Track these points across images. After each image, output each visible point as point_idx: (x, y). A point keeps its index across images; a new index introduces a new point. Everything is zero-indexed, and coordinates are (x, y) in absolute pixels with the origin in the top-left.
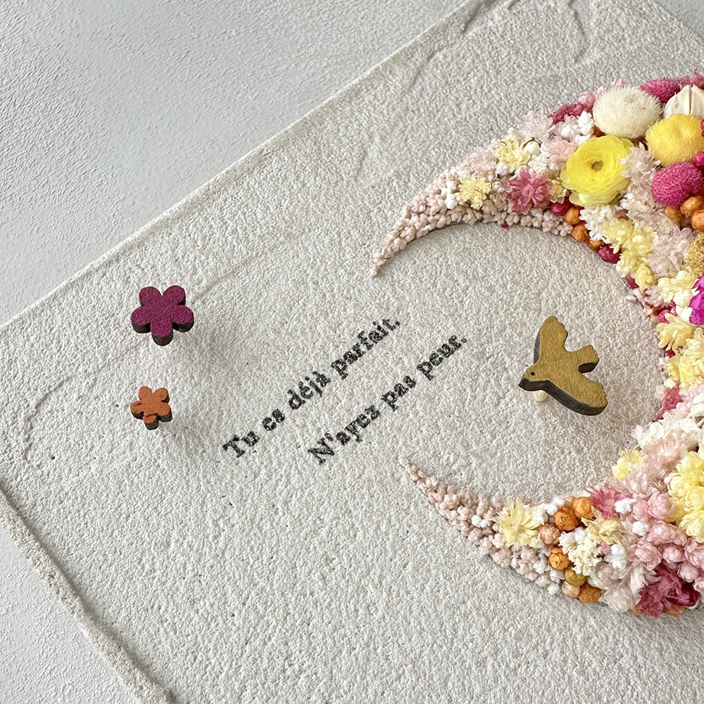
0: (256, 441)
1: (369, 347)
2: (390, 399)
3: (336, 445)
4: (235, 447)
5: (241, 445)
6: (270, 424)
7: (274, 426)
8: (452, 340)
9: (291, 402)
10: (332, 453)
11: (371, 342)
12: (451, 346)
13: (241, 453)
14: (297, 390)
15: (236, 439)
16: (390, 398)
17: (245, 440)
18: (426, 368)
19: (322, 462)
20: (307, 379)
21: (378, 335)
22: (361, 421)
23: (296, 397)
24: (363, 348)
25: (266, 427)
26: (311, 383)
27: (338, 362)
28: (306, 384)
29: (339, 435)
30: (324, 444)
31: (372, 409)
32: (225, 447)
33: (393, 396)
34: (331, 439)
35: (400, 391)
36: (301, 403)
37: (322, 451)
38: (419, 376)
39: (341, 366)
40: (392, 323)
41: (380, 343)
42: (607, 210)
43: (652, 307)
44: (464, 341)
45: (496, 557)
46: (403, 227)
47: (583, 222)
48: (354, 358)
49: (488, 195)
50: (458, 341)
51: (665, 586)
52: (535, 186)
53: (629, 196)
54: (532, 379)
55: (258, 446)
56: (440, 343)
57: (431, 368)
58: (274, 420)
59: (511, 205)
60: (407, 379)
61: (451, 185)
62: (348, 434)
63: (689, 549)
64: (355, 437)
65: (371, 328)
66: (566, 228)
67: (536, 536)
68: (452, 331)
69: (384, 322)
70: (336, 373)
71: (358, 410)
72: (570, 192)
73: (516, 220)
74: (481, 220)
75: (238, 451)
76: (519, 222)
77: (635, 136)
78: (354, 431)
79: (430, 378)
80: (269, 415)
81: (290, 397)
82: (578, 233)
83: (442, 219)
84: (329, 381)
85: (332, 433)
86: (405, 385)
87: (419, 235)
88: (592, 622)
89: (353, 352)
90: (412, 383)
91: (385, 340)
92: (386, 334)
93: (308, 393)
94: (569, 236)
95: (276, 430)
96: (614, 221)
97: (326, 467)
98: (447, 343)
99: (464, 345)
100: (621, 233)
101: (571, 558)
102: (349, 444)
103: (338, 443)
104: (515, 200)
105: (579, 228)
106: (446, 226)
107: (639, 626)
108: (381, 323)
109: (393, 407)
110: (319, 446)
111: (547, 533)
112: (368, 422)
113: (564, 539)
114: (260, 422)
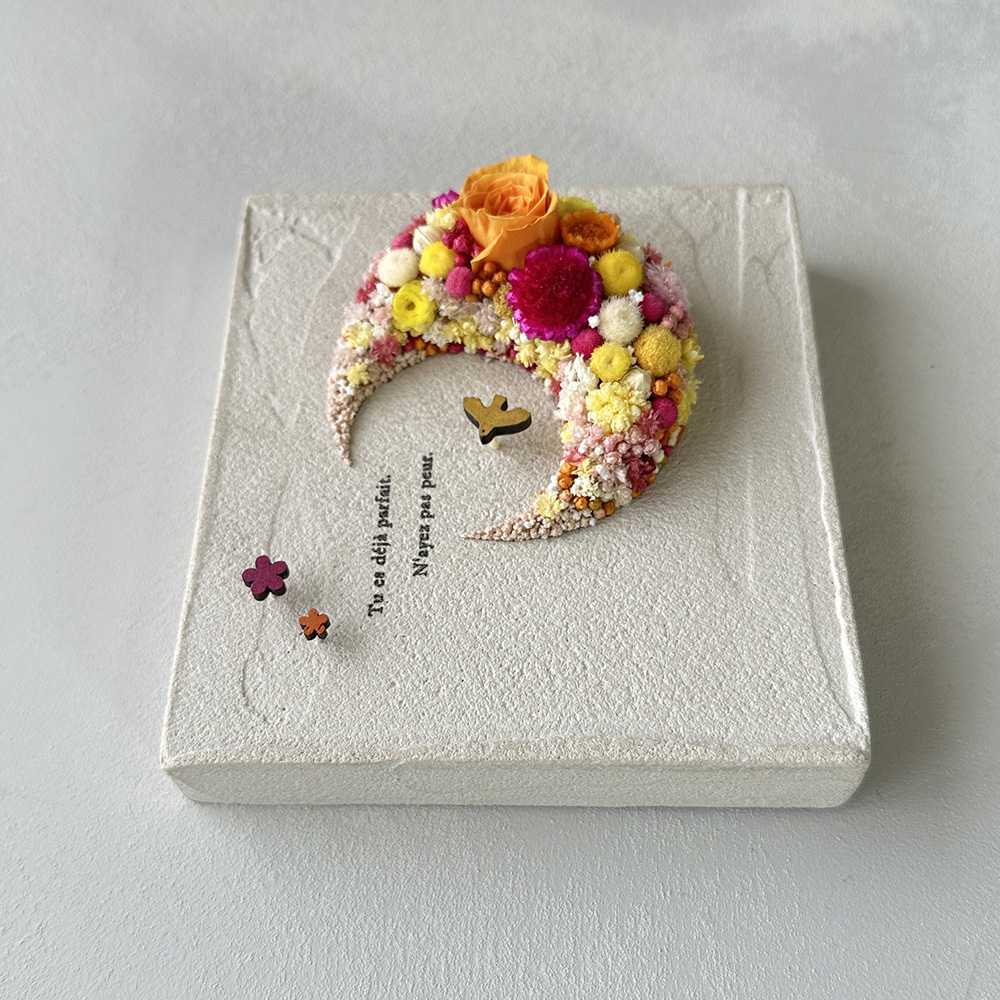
0: (382, 597)
1: (388, 501)
3: (423, 560)
4: (375, 610)
5: (376, 606)
6: (380, 583)
7: (383, 582)
8: (425, 459)
9: (378, 563)
10: (427, 565)
11: (386, 498)
12: (428, 462)
13: (381, 610)
14: (374, 554)
15: (371, 606)
16: (425, 514)
17: (376, 602)
18: (427, 484)
19: (426, 574)
20: (374, 544)
21: (386, 491)
22: (424, 538)
23: (378, 558)
24: (385, 504)
25: (379, 586)
26: (378, 544)
27: (380, 522)
28: (376, 547)
29: (420, 554)
30: (417, 565)
31: (422, 527)
32: (370, 615)
33: (425, 511)
34: (418, 560)
35: (426, 506)
36: (384, 558)
37: (420, 570)
38: (428, 491)
39: (383, 522)
40: (386, 479)
41: (390, 494)
42: (437, 325)
43: (502, 355)
44: (431, 454)
45: (553, 533)
46: (339, 426)
47: (429, 342)
48: (386, 514)
49: (367, 371)
50: (428, 457)
51: (635, 467)
52: (388, 344)
53: (442, 307)
54: (486, 434)
55: (386, 599)
56: (420, 467)
57: (429, 482)
58: (379, 579)
59: (383, 366)
60: (423, 498)
61: (342, 382)
62: (423, 549)
63: (627, 438)
64: (429, 548)
65: (377, 492)
66: (423, 354)
67: (560, 502)
68: (420, 456)
69: (382, 481)
70: (385, 528)
71: (415, 534)
72: (408, 333)
73: (393, 372)
74: (375, 388)
75: (378, 610)
76: (395, 372)
77: (415, 276)
78: (425, 546)
79: (434, 486)
80: (374, 579)
81: (375, 561)
82: (432, 351)
83: (355, 405)
84: (386, 535)
85: (415, 557)
86: (426, 501)
87: (351, 423)
88: (623, 520)
89: (382, 511)
90: (429, 497)
91: (392, 490)
92: (388, 487)
93: (382, 550)
94: (428, 356)
95: (386, 582)
96: (446, 327)
97: (431, 574)
98: (424, 463)
99: (433, 456)
100: (455, 329)
101: (585, 495)
102: (430, 553)
103: (424, 558)
104: (384, 361)
105: (429, 347)
106: (360, 407)
107: (644, 502)
108: (380, 484)
109: (431, 516)
110: (416, 569)
111: (564, 495)
112: (428, 535)
113: (573, 490)
114: (374, 587)
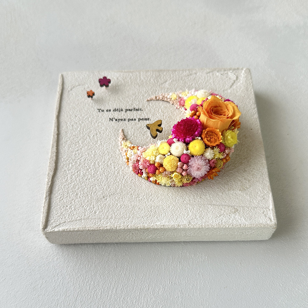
0: (103, 112)
2: (129, 120)
4: (99, 110)
11: (135, 110)
18: (140, 120)
19: (110, 121)
20: (120, 109)
22: (122, 120)
23: (115, 110)
27: (127, 109)
31: (125, 119)
35: (132, 120)
48: (130, 111)
50: (149, 119)
56: (146, 118)
58: (109, 111)
60: (135, 119)
78: (119, 120)
83: (166, 99)
84: (123, 111)
85: (115, 118)
91: (138, 111)
102: (116, 122)
108: (140, 109)
110: (112, 119)
114: (106, 110)
